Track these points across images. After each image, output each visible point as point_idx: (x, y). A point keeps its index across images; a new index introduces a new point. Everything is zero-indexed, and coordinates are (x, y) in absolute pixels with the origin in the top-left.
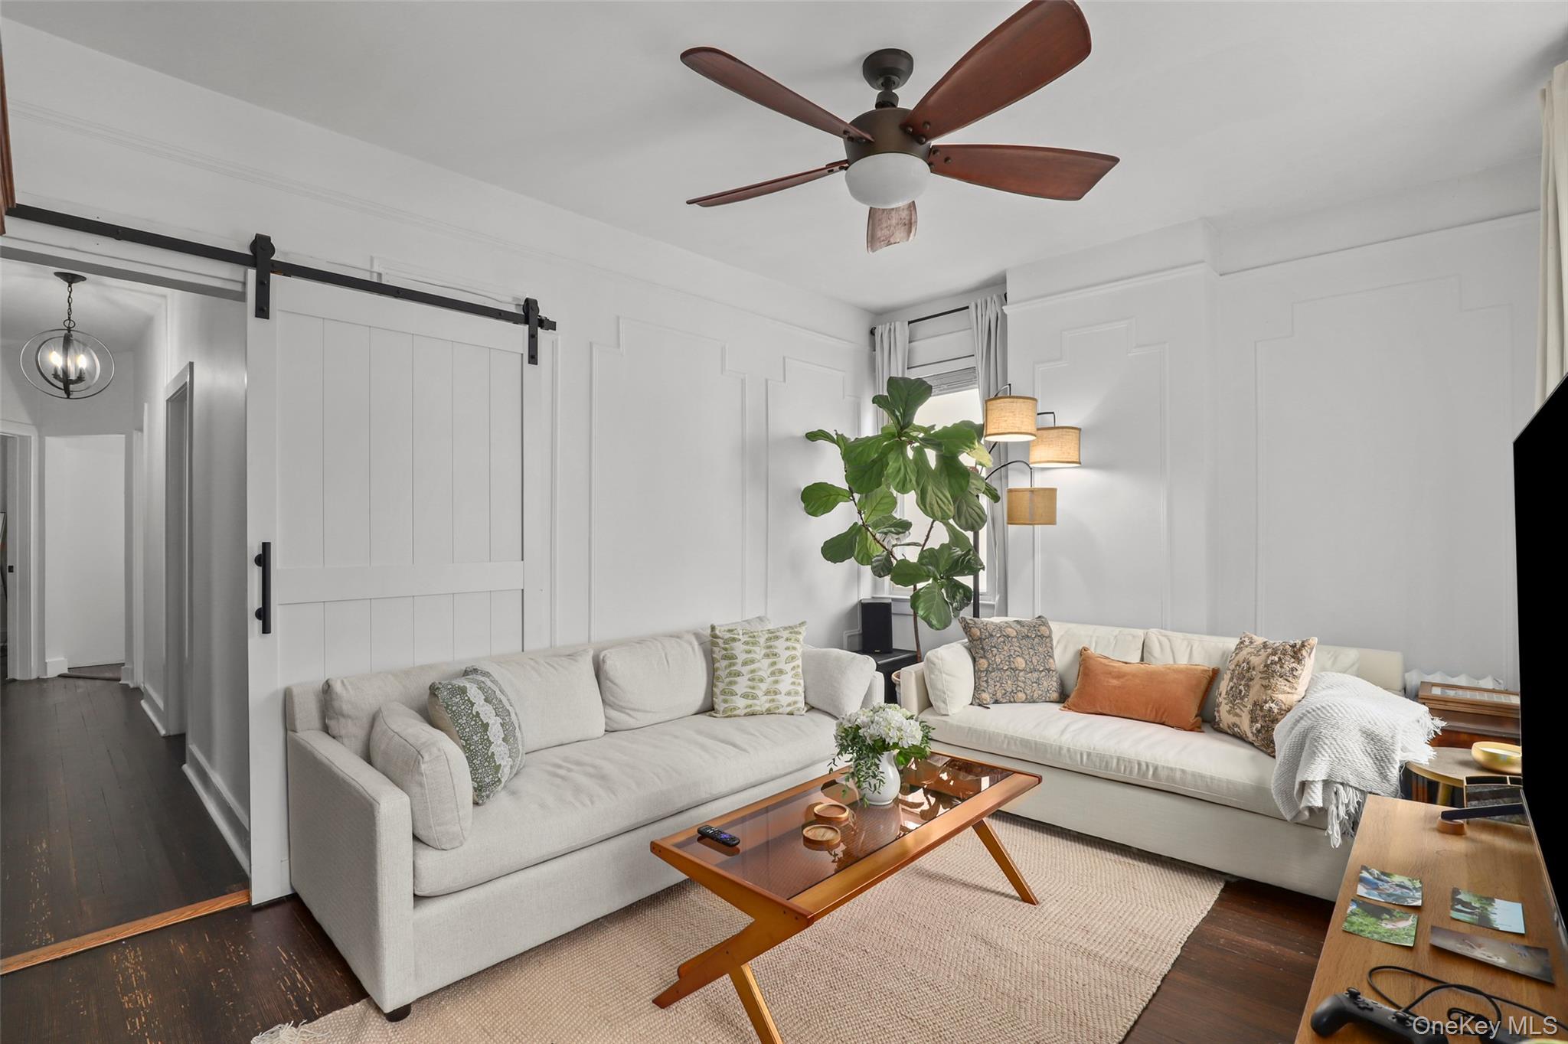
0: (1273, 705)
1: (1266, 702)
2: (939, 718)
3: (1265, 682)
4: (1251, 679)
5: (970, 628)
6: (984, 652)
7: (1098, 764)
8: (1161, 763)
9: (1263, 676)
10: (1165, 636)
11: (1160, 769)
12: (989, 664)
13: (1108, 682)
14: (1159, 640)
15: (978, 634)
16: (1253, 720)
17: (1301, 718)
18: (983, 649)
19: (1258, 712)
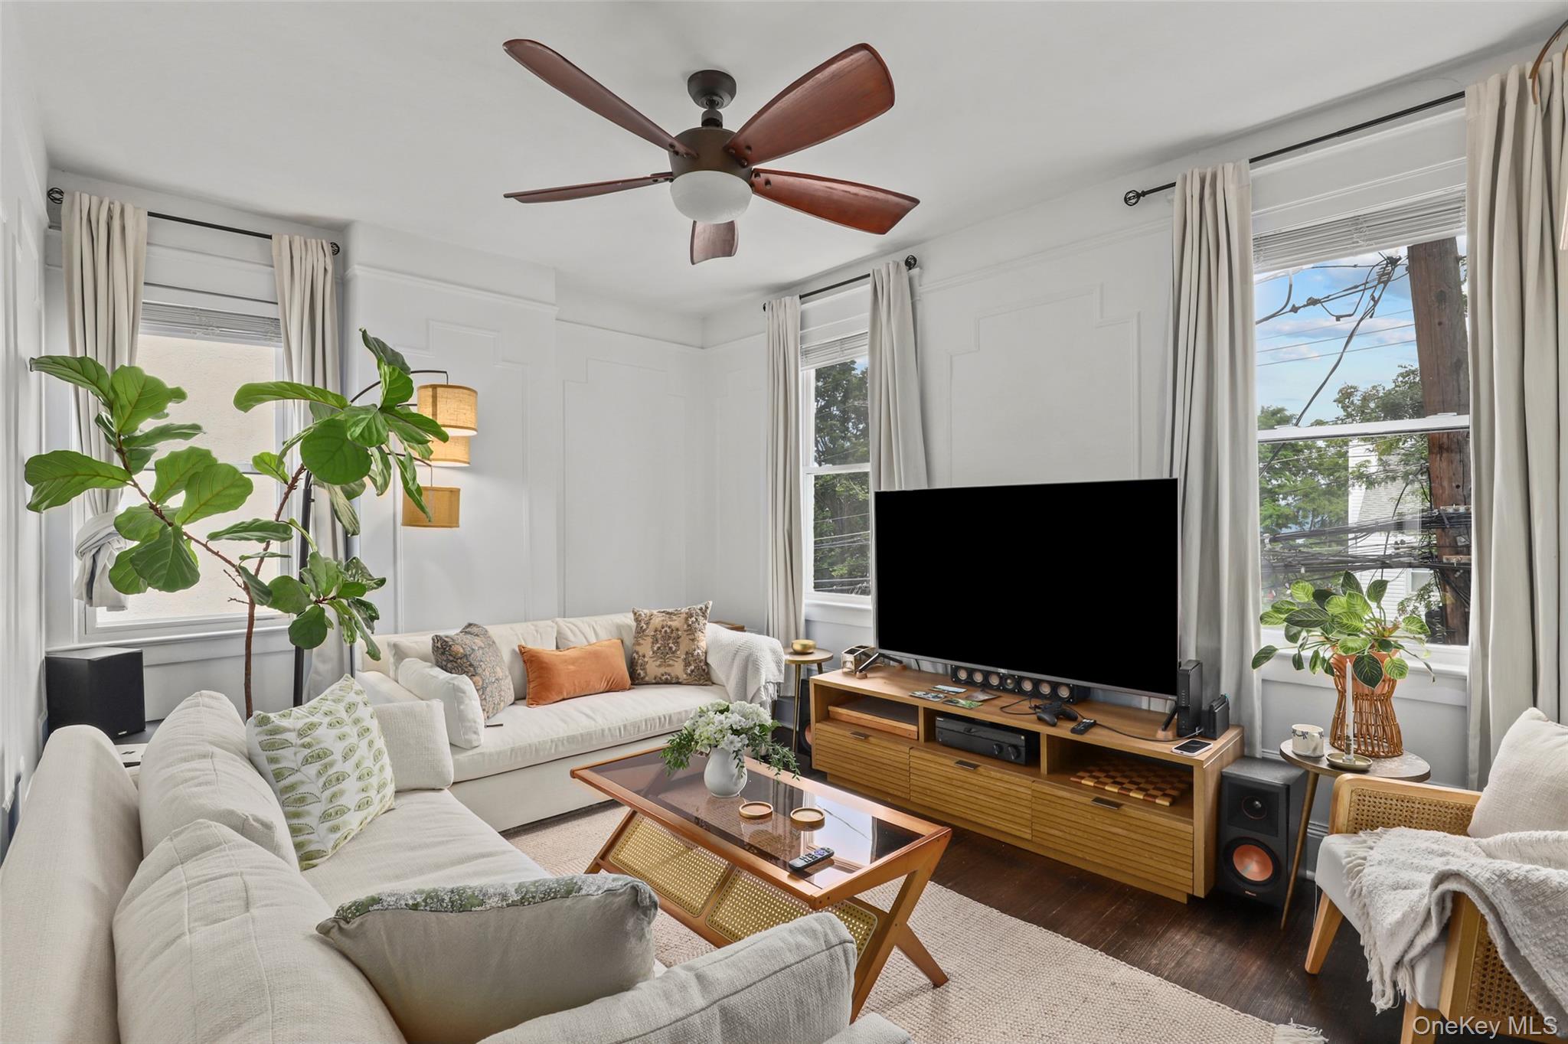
0: (699, 651)
1: (695, 650)
2: (470, 753)
3: (691, 637)
4: (679, 637)
5: (450, 646)
6: (474, 669)
7: (632, 732)
8: (671, 711)
9: (689, 632)
10: (570, 623)
11: (673, 716)
12: (483, 680)
13: (568, 669)
14: (567, 627)
15: (462, 651)
16: (687, 664)
17: (737, 651)
18: (471, 665)
19: (690, 658)
